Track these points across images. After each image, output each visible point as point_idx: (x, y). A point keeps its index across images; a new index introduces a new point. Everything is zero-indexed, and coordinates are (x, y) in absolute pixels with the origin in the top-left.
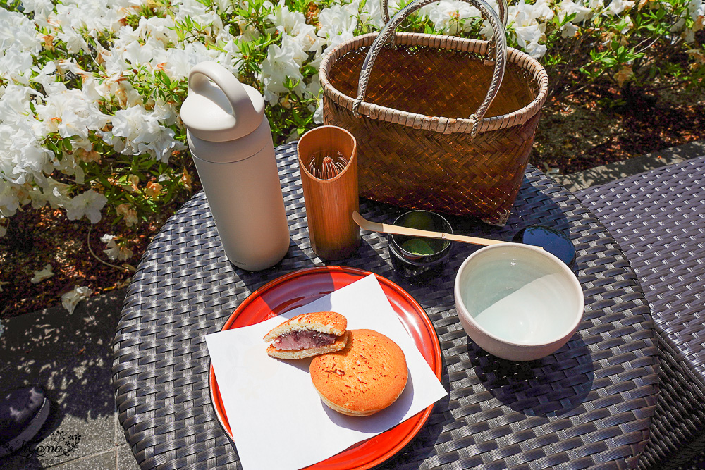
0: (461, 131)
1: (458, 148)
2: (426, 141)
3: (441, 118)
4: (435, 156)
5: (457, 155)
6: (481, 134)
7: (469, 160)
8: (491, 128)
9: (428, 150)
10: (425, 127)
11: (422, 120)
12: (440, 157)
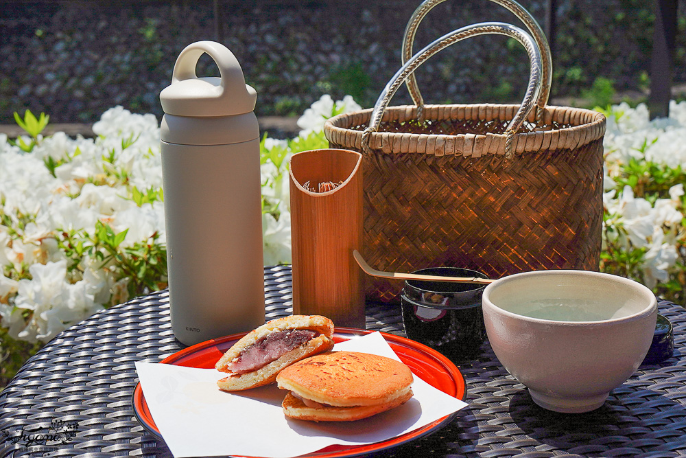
0: (493, 150)
1: (492, 179)
2: (452, 172)
3: (467, 134)
4: (465, 195)
5: (492, 190)
6: (518, 156)
7: (507, 197)
8: (529, 148)
9: (456, 187)
10: (450, 149)
11: (445, 139)
12: (472, 195)
